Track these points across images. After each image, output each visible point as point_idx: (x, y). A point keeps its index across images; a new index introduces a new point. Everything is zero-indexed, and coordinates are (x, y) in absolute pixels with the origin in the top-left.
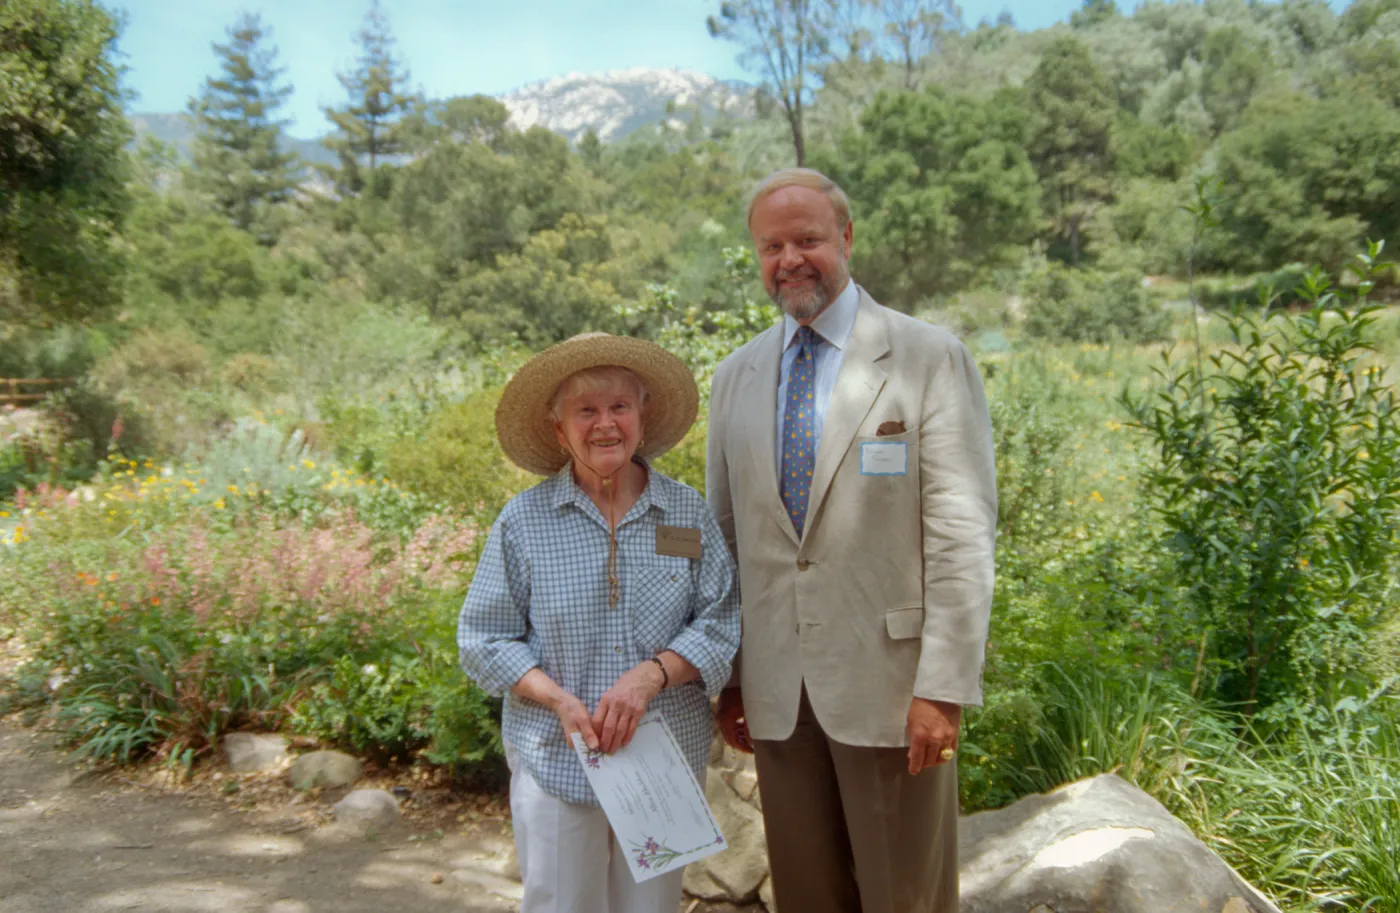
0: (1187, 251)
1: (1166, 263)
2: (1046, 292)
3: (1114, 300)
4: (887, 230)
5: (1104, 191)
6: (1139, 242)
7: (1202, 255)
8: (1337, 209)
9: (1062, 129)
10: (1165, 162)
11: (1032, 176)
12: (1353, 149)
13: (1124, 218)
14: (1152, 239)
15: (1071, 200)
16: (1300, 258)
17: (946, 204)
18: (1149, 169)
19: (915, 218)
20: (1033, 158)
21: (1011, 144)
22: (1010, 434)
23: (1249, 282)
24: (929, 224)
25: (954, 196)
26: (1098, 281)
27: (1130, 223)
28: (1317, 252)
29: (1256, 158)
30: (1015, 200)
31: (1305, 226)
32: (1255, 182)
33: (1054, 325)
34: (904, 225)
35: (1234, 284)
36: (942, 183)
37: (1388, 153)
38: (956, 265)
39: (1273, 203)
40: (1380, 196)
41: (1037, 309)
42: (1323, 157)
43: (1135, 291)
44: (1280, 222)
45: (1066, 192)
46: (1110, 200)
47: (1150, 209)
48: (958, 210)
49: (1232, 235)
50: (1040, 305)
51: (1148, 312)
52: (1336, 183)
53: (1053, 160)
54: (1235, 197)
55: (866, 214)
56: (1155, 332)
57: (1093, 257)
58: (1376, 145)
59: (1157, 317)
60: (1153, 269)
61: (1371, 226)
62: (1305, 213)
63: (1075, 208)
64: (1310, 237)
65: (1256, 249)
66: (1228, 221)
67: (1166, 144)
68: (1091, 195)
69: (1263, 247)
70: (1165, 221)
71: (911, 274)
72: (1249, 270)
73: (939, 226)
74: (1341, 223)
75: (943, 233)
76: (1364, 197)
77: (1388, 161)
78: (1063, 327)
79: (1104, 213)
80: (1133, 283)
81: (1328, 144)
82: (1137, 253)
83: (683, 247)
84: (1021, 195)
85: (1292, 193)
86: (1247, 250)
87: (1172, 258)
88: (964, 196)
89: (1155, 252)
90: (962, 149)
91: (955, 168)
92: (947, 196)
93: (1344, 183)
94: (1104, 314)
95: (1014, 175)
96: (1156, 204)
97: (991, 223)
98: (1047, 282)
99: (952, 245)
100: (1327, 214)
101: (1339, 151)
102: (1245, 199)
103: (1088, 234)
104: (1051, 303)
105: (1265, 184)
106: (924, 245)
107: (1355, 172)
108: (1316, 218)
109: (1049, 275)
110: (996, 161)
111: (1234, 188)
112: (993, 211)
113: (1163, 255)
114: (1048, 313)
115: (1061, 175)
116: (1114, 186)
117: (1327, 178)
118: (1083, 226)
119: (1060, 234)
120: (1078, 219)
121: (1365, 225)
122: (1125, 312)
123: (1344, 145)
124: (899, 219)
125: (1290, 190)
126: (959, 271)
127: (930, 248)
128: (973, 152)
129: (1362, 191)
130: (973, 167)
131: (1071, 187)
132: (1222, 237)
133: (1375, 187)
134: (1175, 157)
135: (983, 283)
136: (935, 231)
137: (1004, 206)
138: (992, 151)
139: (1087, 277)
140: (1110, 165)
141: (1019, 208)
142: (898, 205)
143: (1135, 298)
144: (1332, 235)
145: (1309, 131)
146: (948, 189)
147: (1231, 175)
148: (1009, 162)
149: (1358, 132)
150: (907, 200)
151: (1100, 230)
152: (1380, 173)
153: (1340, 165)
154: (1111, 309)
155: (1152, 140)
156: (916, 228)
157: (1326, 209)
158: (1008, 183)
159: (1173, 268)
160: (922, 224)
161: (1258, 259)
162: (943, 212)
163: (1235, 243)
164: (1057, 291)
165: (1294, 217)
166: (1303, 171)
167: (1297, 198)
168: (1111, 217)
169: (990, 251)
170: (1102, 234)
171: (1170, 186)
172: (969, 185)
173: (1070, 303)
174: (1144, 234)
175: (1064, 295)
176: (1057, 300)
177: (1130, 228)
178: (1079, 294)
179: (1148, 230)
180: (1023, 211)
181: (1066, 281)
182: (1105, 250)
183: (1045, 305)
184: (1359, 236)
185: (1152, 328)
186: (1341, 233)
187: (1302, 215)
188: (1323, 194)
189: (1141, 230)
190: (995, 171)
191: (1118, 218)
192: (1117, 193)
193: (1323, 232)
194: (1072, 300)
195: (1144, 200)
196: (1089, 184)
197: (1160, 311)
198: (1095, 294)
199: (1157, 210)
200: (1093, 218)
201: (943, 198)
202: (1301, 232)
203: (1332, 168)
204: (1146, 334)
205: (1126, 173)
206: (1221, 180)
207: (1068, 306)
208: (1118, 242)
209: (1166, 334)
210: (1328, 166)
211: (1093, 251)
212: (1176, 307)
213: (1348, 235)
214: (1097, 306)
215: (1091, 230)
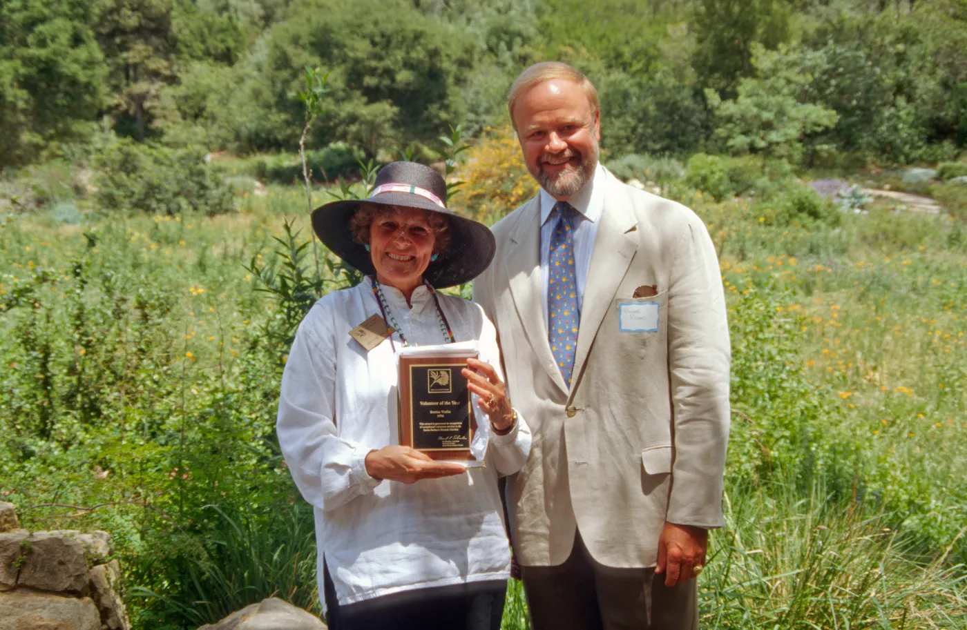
0: (244, 132)
1: (226, 140)
2: (117, 166)
3: (182, 176)
5: (167, 73)
6: (200, 120)
7: (257, 135)
8: (373, 95)
9: (126, 11)
10: (222, 46)
11: (99, 55)
12: (384, 42)
13: (186, 98)
14: (213, 118)
15: (136, 80)
16: (343, 137)
17: (15, 79)
18: (207, 53)
20: (99, 36)
21: (77, 23)
22: (124, 300)
25: (22, 71)
26: (166, 156)
27: (191, 103)
28: (358, 132)
29: (304, 47)
30: (82, 77)
31: (347, 108)
32: (303, 68)
33: (125, 197)
35: (287, 161)
36: (10, 57)
37: (413, 47)
38: (26, 137)
40: (408, 84)
41: (110, 183)
42: (361, 48)
43: (201, 166)
45: (130, 72)
46: (172, 80)
47: (210, 90)
48: (25, 83)
49: (285, 116)
50: (111, 179)
51: (213, 185)
52: (372, 71)
53: (118, 40)
54: (286, 83)
56: (220, 204)
57: (157, 134)
58: (404, 38)
59: (221, 190)
60: (215, 146)
61: (401, 113)
62: (348, 98)
63: (141, 87)
64: (353, 119)
66: (282, 102)
67: (222, 31)
68: (155, 75)
70: (223, 102)
72: (298, 148)
73: (10, 99)
74: (377, 107)
75: (14, 107)
76: (395, 85)
77: (414, 55)
78: (134, 200)
79: (168, 91)
80: (199, 158)
81: (364, 37)
82: (199, 130)
84: (89, 72)
85: (335, 80)
86: (296, 130)
87: (231, 136)
88: (33, 70)
89: (214, 130)
90: (30, 25)
91: (24, 43)
92: (16, 70)
93: (380, 71)
94: (174, 188)
95: (82, 53)
96: (215, 86)
97: (61, 100)
98: (118, 157)
99: (22, 118)
100: (365, 99)
101: (374, 44)
102: (295, 84)
103: (152, 111)
104: (123, 175)
107: (388, 63)
108: (356, 102)
109: (120, 150)
110: (64, 38)
111: (285, 74)
113: (223, 133)
114: (119, 186)
115: (125, 55)
116: (175, 68)
117: (364, 67)
118: (147, 104)
119: (126, 112)
120: (142, 97)
121: (396, 109)
122: (191, 185)
123: (377, 39)
125: (336, 77)
126: (29, 144)
128: (40, 28)
129: (393, 80)
130: (42, 43)
131: (135, 66)
132: (277, 118)
133: (403, 76)
134: (231, 43)
135: (54, 156)
136: (4, 104)
137: (73, 82)
138: (60, 28)
139: (154, 152)
140: (171, 47)
141: (87, 85)
143: (201, 173)
144: (369, 118)
145: (348, 25)
146: (18, 63)
147: (283, 62)
148: (77, 40)
149: (389, 28)
151: (164, 108)
152: (408, 65)
154: (179, 182)
155: (210, 27)
157: (364, 94)
158: (76, 61)
159: (233, 146)
162: (12, 86)
163: (288, 123)
164: (128, 165)
165: (338, 101)
166: (344, 60)
167: (340, 84)
168: (174, 97)
169: (60, 125)
170: (166, 112)
171: (227, 69)
172: (39, 60)
173: (141, 177)
174: (205, 114)
175: (135, 169)
176: (128, 174)
177: (191, 107)
178: (149, 168)
179: (209, 109)
180: (91, 88)
181: (136, 155)
182: (168, 127)
183: (116, 178)
184: (392, 119)
185: (217, 201)
186: (376, 116)
187: (343, 100)
188: (361, 82)
189: (202, 110)
190: (63, 49)
191: (180, 97)
192: (179, 75)
193: (363, 115)
194: (143, 174)
195: (204, 82)
196: (152, 65)
197: (223, 184)
198: (164, 168)
199: (216, 92)
200: (157, 97)
201: (12, 72)
202: (343, 114)
203: (368, 59)
204: (212, 206)
205: (187, 56)
206: (274, 66)
207: (139, 180)
208: (181, 120)
209: (230, 206)
210: (365, 56)
211: (157, 128)
212: (238, 181)
213: (382, 118)
214: (166, 179)
215: (155, 108)
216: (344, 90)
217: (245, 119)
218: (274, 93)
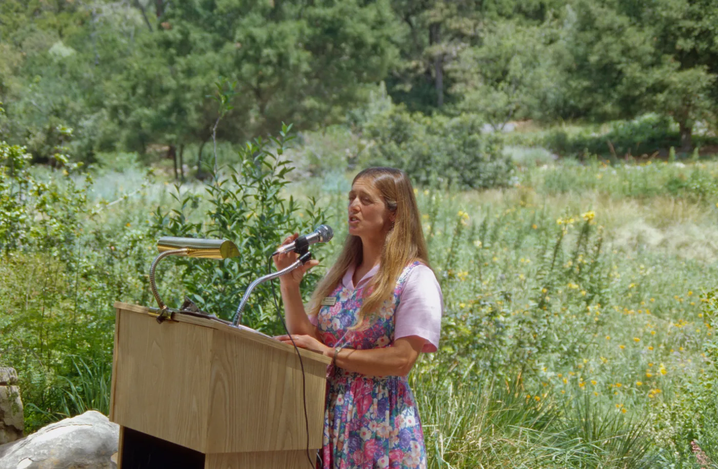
2: (387, 135)
3: (453, 146)
4: (238, 64)
5: (471, 32)
6: (502, 85)
7: (564, 102)
8: (688, 60)
10: (535, 2)
11: (390, 14)
13: (488, 60)
14: (517, 83)
15: (439, 40)
16: (651, 107)
17: (300, 40)
18: (519, 10)
19: (266, 51)
23: (606, 130)
24: (282, 59)
25: (308, 31)
26: (441, 125)
27: (494, 66)
28: (667, 102)
29: (610, 6)
30: (370, 39)
31: (656, 75)
32: (610, 29)
34: (256, 60)
36: (299, 17)
38: (309, 102)
39: (626, 51)
41: (379, 153)
42: (676, 7)
43: (475, 137)
44: (632, 70)
45: (435, 32)
46: (475, 41)
47: (515, 52)
48: (314, 47)
49: (586, 83)
50: (381, 147)
51: (488, 157)
52: (688, 34)
54: (591, 44)
55: (217, 46)
56: (494, 178)
57: (452, 99)
59: (497, 162)
60: (517, 114)
62: (656, 63)
63: (437, 50)
64: (660, 87)
65: (608, 97)
68: (459, 35)
69: (616, 96)
70: (532, 63)
71: (262, 110)
72: (603, 118)
73: (292, 61)
74: (690, 74)
75: (296, 68)
76: (713, 49)
79: (468, 53)
80: (473, 129)
83: (26, 71)
84: (377, 33)
85: (644, 43)
86: (599, 98)
88: (318, 31)
89: (518, 96)
92: (301, 32)
93: (696, 33)
94: (441, 158)
95: (370, 12)
96: (520, 47)
98: (390, 125)
99: (305, 82)
100: (678, 65)
102: (598, 46)
103: (452, 75)
104: (393, 146)
105: (618, 32)
106: (276, 80)
107: (706, 23)
108: (666, 67)
109: (392, 117)
111: (589, 36)
112: (348, 48)
113: (527, 99)
114: (388, 156)
115: (426, 13)
116: (480, 27)
117: (679, 29)
118: (448, 67)
120: (441, 60)
121: (712, 76)
124: (251, 53)
126: (312, 110)
127: (282, 85)
129: (711, 43)
130: (329, 2)
131: (438, 25)
132: (578, 84)
135: (336, 121)
136: (287, 67)
137: (359, 44)
139: (428, 120)
140: (479, 6)
141: (375, 47)
142: (252, 39)
143: (474, 144)
144: (680, 86)
146: (304, 23)
147: (587, 22)
150: (261, 34)
151: (464, 72)
153: (690, 16)
154: (450, 154)
156: (269, 63)
157: (676, 59)
158: (364, 20)
159: (536, 114)
160: (275, 60)
161: (608, 107)
162: (297, 47)
163: (589, 90)
164: (400, 134)
165: (646, 67)
166: (654, 20)
167: (649, 48)
168: (474, 58)
169: (345, 90)
170: (467, 76)
171: (535, 29)
172: (324, 20)
173: (412, 147)
174: (508, 79)
175: (405, 138)
176: (398, 143)
177: (495, 72)
178: (420, 138)
179: (511, 73)
180: (379, 50)
181: (407, 124)
182: (467, 92)
183: (386, 148)
184: (708, 88)
185: (490, 174)
186: (689, 84)
187: (652, 65)
188: (674, 44)
189: (505, 73)
190: (350, 7)
191: (482, 59)
192: (481, 35)
193: (672, 82)
194: (413, 144)
195: (508, 43)
196: (454, 24)
197: (501, 157)
198: (436, 138)
199: (519, 53)
200: (457, 59)
201: (297, 33)
202: (651, 81)
203: (684, 18)
204: (485, 180)
205: (495, 14)
206: (578, 26)
207: (410, 150)
208: (480, 85)
209: (505, 181)
210: (680, 17)
211: (455, 93)
212: (517, 154)
213: (698, 86)
214: (438, 149)
215: (456, 71)
216: (654, 55)
217: (551, 84)
218: (577, 58)
